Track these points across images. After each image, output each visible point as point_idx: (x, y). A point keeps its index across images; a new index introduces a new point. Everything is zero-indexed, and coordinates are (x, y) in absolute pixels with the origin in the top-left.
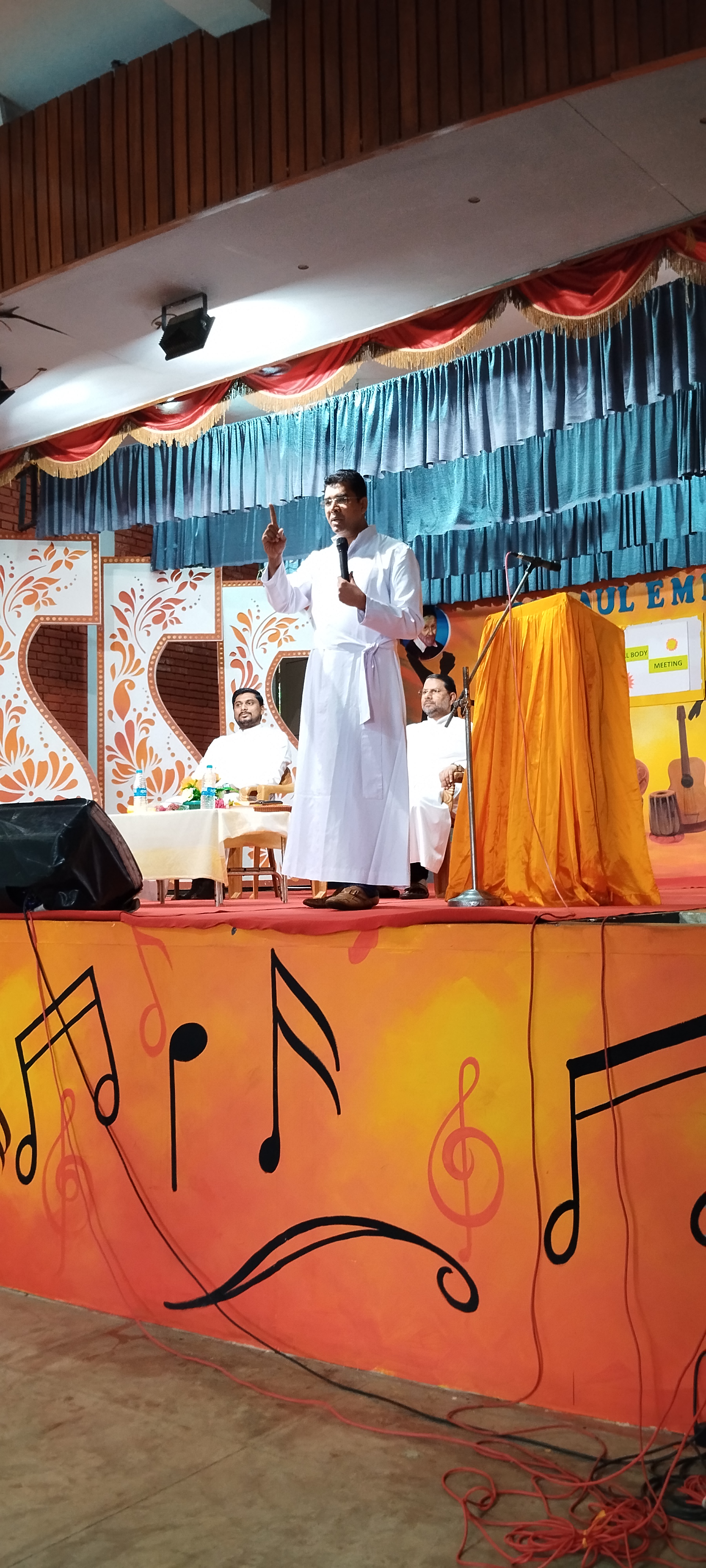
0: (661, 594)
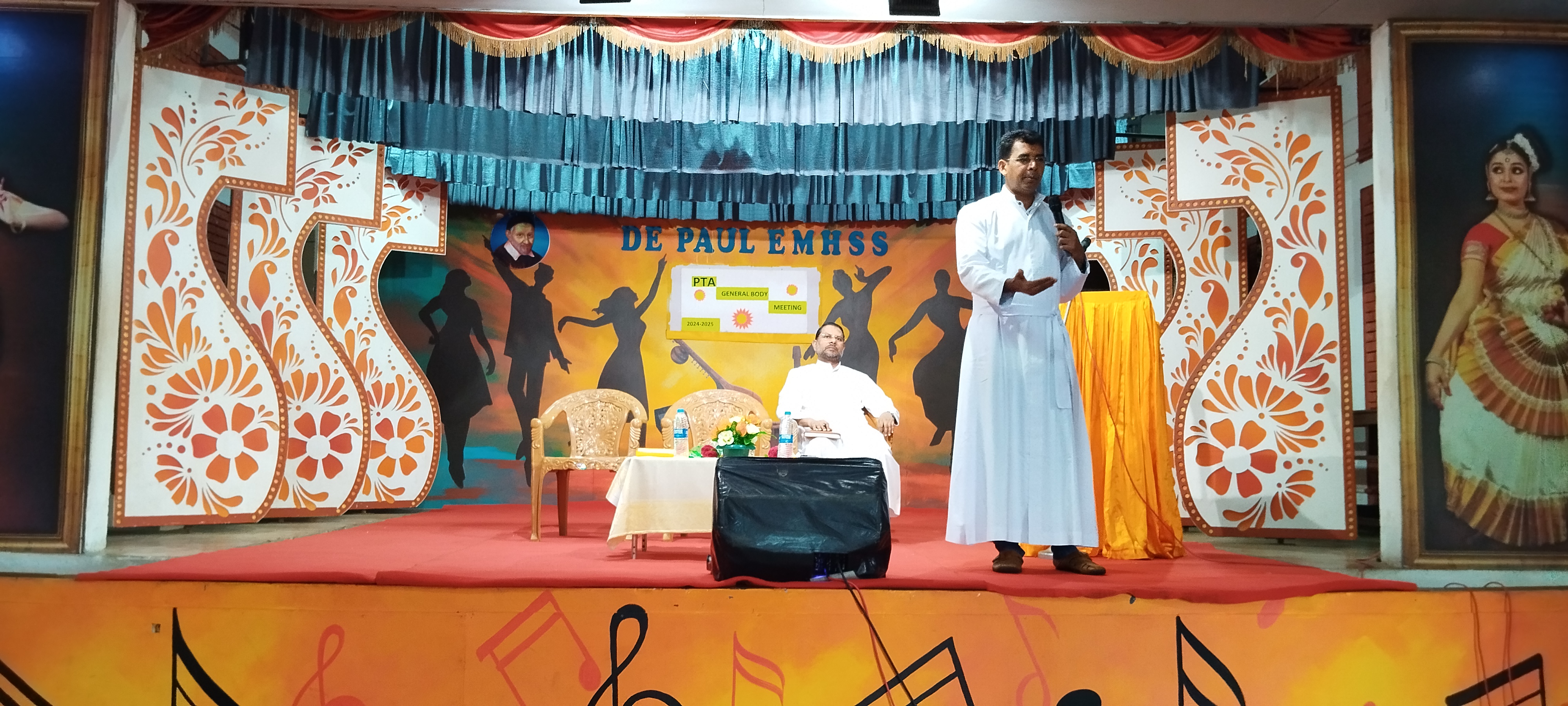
0: (782, 243)
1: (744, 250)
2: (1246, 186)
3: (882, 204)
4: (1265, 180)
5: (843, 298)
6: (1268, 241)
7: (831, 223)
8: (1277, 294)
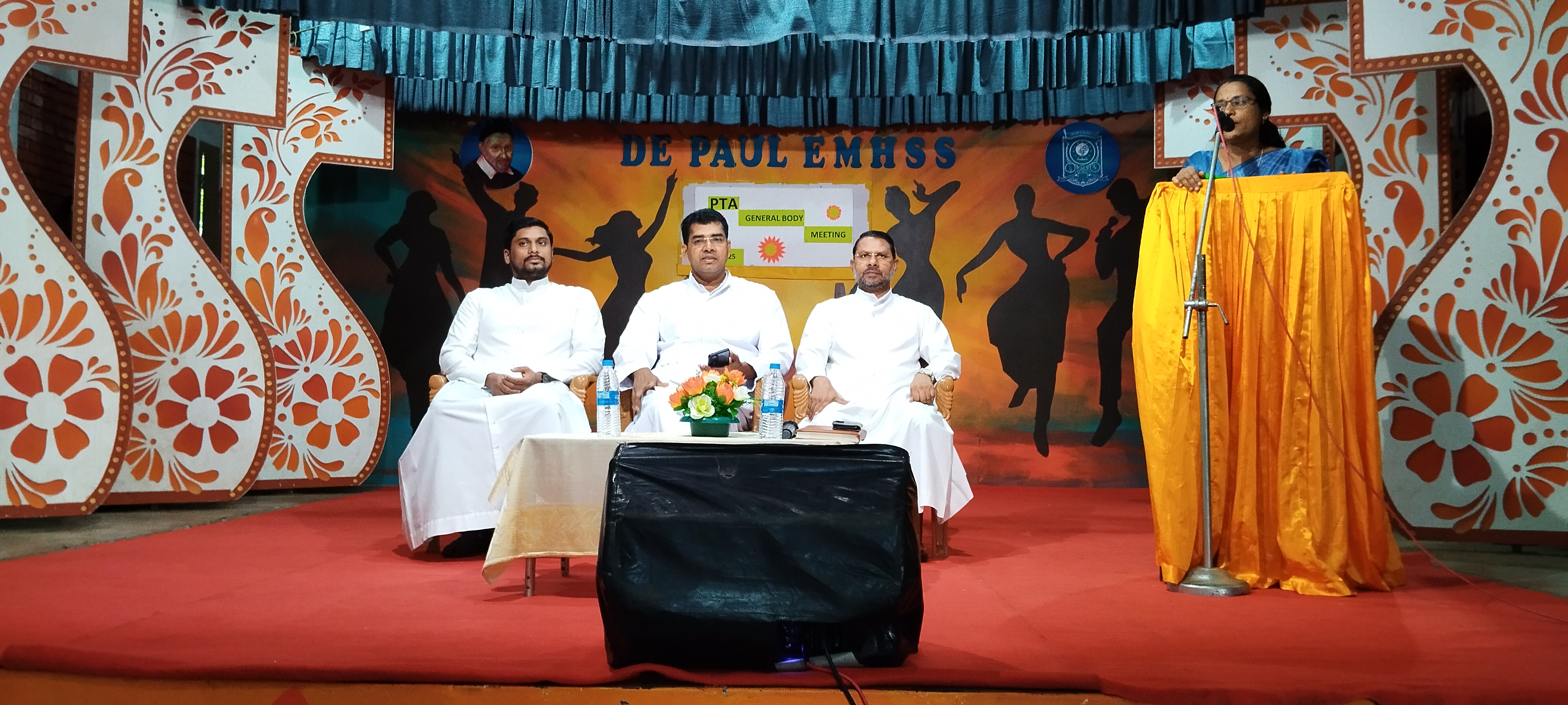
0: (821, 153)
1: (773, 163)
2: (1467, 35)
3: (948, 96)
4: (1497, 24)
5: (898, 221)
6: (1502, 113)
7: (883, 127)
8: (1515, 191)
